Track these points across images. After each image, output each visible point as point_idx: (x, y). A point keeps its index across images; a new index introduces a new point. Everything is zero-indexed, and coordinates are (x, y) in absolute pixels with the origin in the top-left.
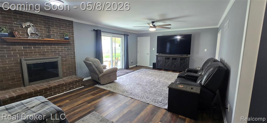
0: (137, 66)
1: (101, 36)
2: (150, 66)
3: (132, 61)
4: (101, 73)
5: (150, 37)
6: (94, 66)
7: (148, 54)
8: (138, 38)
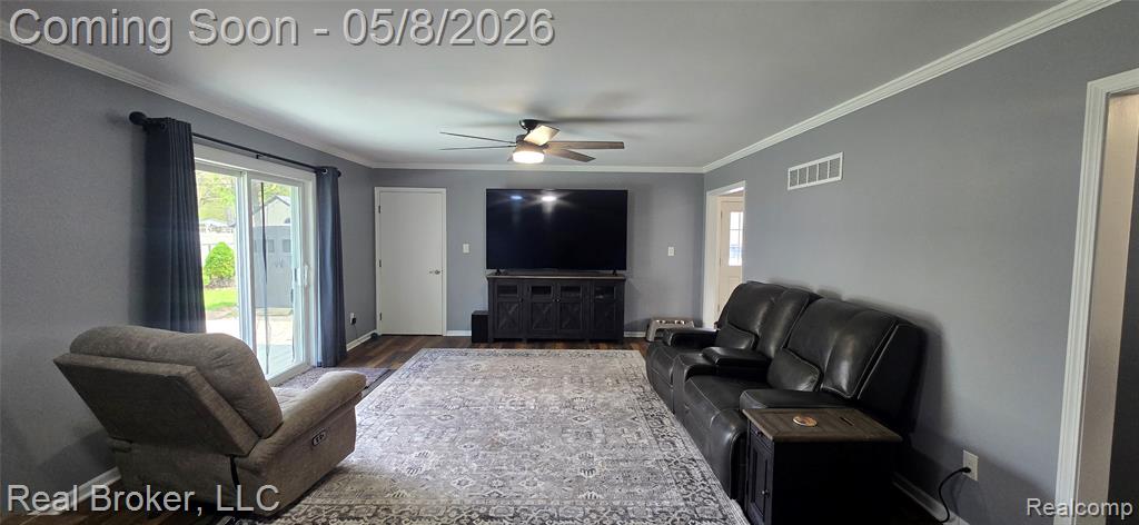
0: (374, 337)
1: (190, 166)
2: (448, 329)
3: (352, 317)
4: (260, 436)
5: (444, 190)
6: (208, 396)
7: (438, 272)
8: (377, 190)
